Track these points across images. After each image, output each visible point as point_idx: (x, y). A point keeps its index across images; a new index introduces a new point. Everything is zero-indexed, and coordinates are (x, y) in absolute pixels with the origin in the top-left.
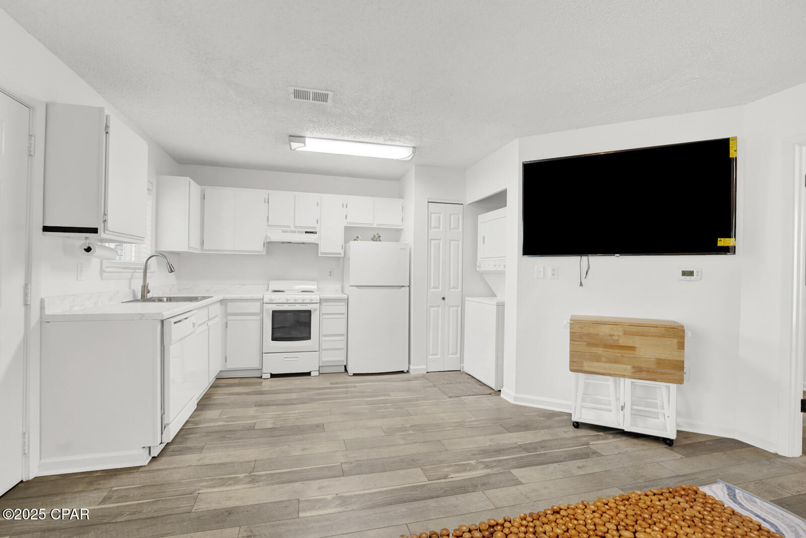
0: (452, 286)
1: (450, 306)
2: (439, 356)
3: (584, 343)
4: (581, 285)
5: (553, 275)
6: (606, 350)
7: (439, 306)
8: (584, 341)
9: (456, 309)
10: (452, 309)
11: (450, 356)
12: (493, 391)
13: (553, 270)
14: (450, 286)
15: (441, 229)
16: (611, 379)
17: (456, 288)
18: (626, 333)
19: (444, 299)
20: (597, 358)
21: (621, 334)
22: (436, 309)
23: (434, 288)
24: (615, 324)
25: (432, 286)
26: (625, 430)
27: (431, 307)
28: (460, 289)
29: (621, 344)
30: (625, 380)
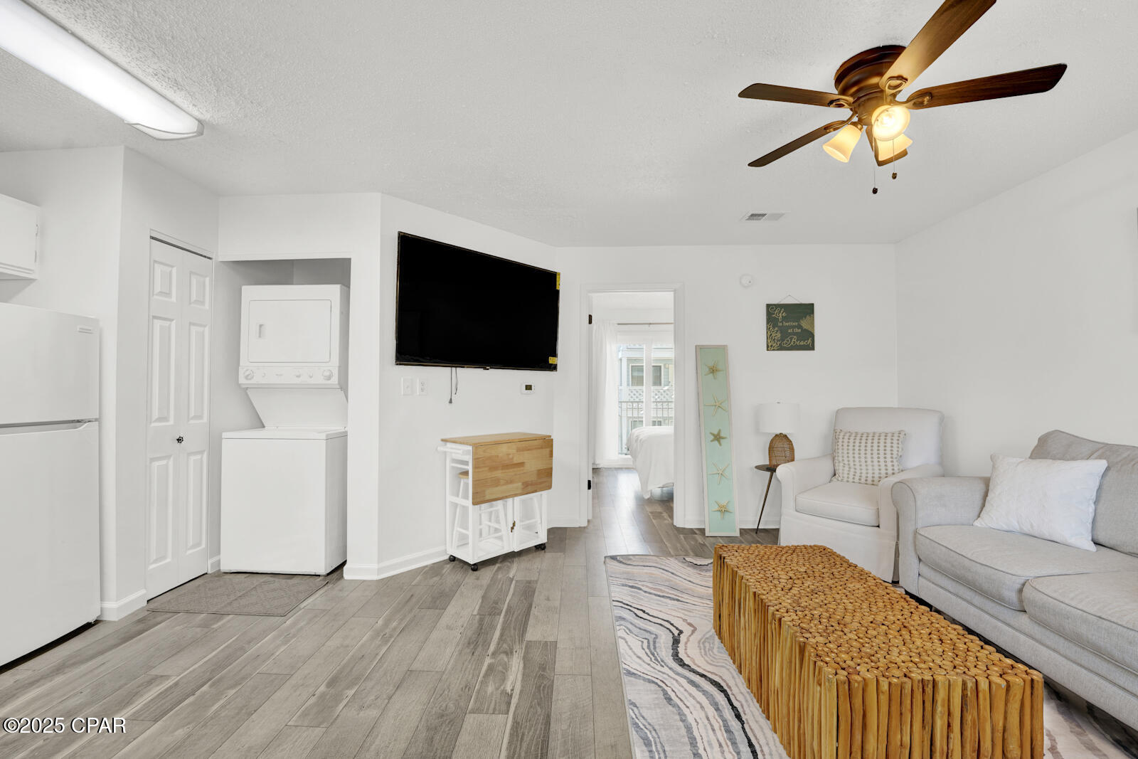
0: (192, 414)
1: (189, 454)
2: (168, 560)
3: (486, 469)
4: (451, 402)
5: (422, 390)
6: (504, 471)
7: (168, 457)
8: (486, 467)
9: (199, 457)
10: (193, 458)
11: (190, 552)
12: (321, 578)
13: (422, 384)
14: (188, 416)
15: (174, 299)
16: (500, 502)
17: (200, 417)
18: (519, 450)
19: (180, 440)
20: (496, 482)
21: (514, 451)
22: (164, 462)
23: (160, 419)
24: (508, 441)
25: (156, 415)
26: (516, 551)
27: (153, 460)
28: (205, 420)
29: (515, 462)
30: (513, 500)
